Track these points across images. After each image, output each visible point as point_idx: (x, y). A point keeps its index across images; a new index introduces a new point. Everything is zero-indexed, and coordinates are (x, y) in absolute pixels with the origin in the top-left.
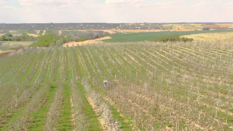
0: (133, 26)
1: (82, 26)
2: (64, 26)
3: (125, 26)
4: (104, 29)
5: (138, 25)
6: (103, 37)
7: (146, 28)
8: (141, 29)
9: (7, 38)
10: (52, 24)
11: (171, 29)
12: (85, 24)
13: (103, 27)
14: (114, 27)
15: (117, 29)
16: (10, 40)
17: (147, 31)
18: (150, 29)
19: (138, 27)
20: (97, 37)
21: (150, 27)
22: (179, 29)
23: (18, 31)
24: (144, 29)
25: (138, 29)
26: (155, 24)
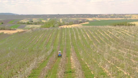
0: (106, 16)
1: (75, 16)
2: (65, 16)
3: (101, 16)
4: (88, 18)
5: (109, 15)
6: (84, 22)
7: (114, 17)
8: (111, 18)
9: (30, 23)
10: (58, 15)
11: (130, 18)
12: (77, 15)
13: (88, 17)
14: (94, 17)
15: (96, 18)
16: (32, 24)
17: (115, 19)
18: (117, 18)
19: (109, 16)
20: (81, 22)
21: (117, 17)
22: (135, 18)
23: (38, 19)
24: (113, 18)
25: (109, 18)
26: (120, 15)
